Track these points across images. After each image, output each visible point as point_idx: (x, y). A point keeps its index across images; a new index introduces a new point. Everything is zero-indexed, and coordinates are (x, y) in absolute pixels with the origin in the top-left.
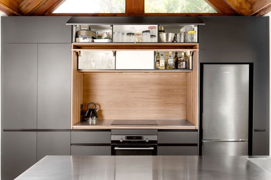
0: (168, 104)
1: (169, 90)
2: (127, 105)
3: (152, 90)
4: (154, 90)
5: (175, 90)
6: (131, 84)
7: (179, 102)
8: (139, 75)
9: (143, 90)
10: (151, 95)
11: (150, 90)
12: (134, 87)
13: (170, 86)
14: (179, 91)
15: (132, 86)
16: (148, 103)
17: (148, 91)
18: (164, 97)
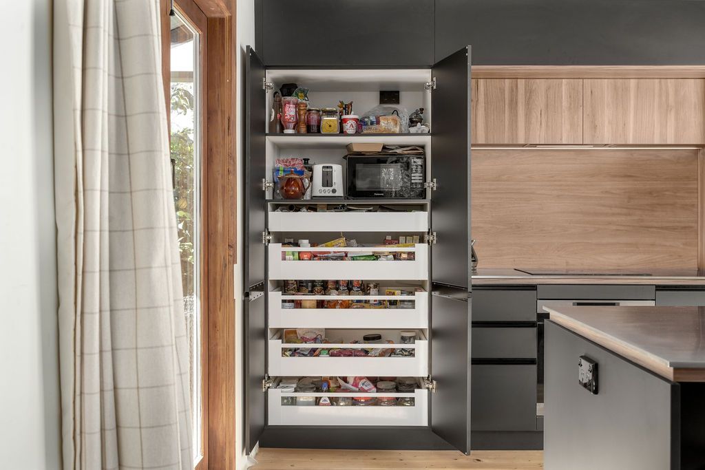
0: (652, 230)
1: (650, 193)
2: (542, 230)
3: (606, 192)
4: (612, 193)
5: (667, 193)
6: (552, 177)
7: (678, 224)
8: (572, 153)
9: (583, 193)
10: (604, 206)
11: (602, 192)
12: (561, 185)
13: (655, 182)
14: (678, 194)
15: (556, 183)
16: (597, 226)
17: (596, 195)
18: (640, 209)
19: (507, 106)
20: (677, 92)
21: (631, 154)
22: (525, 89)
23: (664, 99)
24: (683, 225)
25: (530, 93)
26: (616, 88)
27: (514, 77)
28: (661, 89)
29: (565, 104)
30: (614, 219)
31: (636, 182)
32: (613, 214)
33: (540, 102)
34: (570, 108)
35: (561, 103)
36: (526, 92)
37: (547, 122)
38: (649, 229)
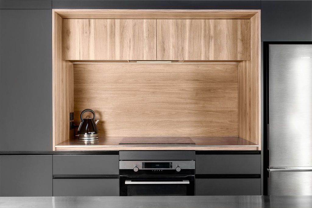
0: (210, 113)
1: (210, 90)
2: (144, 113)
3: (183, 90)
4: (186, 91)
5: (219, 90)
6: (150, 81)
7: (226, 109)
9: (169, 90)
10: (181, 98)
11: (180, 90)
12: (155, 86)
13: (212, 84)
14: (225, 91)
15: (152, 84)
16: (177, 111)
17: (177, 92)
18: (203, 100)
19: (108, 37)
20: (215, 27)
21: (198, 67)
22: (120, 25)
23: (207, 32)
24: (229, 110)
25: (123, 28)
26: (177, 25)
27: (113, 17)
28: (205, 25)
29: (145, 35)
30: (188, 106)
31: (200, 84)
32: (187, 103)
33: (129, 33)
34: (148, 37)
35: (143, 34)
36: (120, 28)
37: (134, 46)
38: (209, 112)
